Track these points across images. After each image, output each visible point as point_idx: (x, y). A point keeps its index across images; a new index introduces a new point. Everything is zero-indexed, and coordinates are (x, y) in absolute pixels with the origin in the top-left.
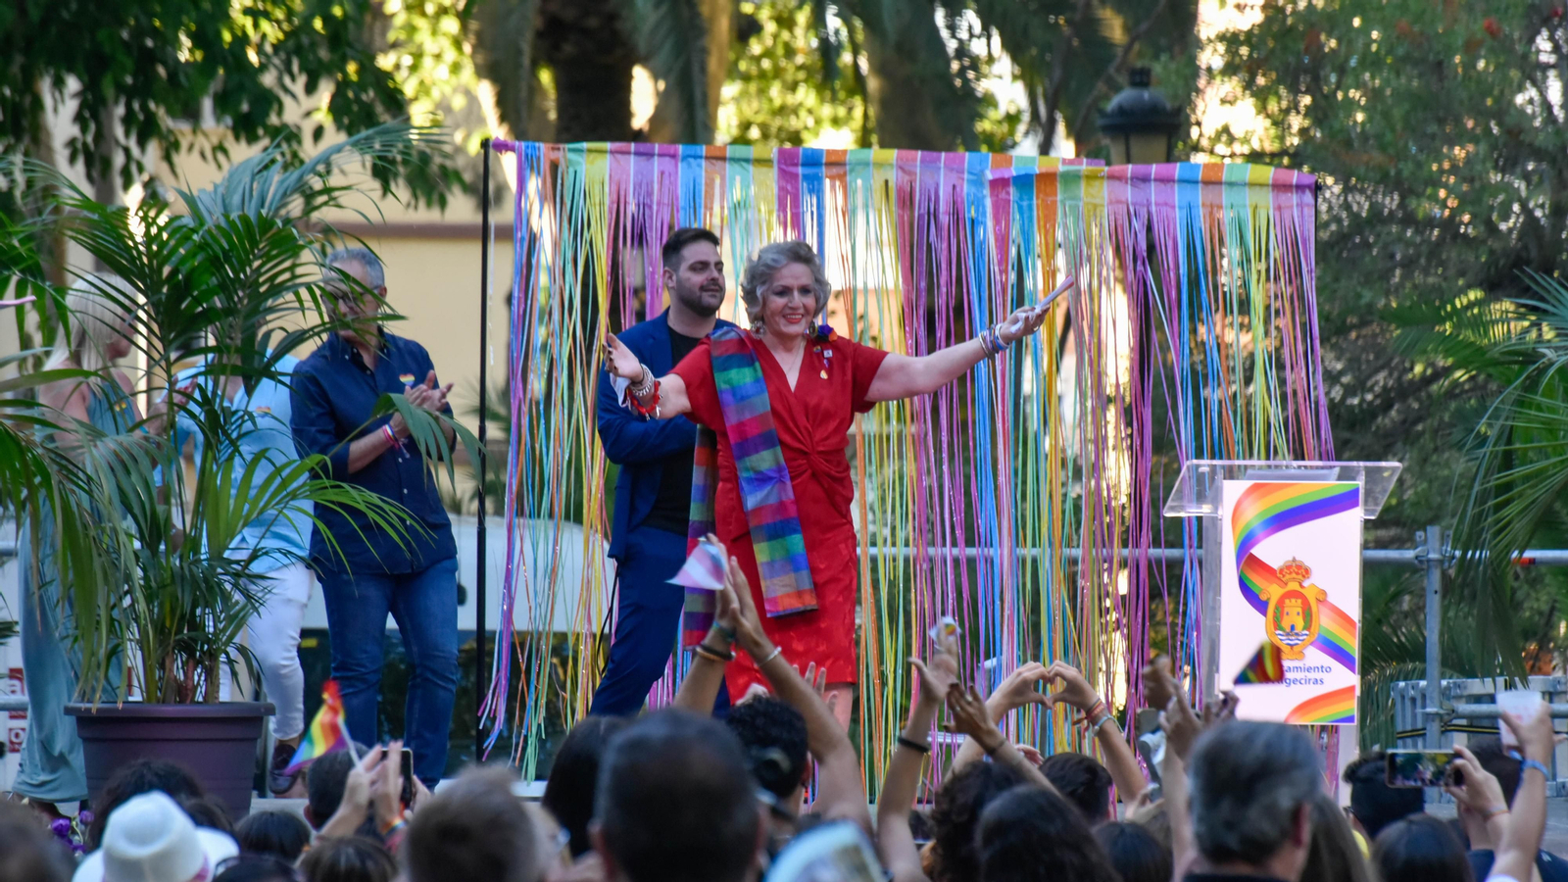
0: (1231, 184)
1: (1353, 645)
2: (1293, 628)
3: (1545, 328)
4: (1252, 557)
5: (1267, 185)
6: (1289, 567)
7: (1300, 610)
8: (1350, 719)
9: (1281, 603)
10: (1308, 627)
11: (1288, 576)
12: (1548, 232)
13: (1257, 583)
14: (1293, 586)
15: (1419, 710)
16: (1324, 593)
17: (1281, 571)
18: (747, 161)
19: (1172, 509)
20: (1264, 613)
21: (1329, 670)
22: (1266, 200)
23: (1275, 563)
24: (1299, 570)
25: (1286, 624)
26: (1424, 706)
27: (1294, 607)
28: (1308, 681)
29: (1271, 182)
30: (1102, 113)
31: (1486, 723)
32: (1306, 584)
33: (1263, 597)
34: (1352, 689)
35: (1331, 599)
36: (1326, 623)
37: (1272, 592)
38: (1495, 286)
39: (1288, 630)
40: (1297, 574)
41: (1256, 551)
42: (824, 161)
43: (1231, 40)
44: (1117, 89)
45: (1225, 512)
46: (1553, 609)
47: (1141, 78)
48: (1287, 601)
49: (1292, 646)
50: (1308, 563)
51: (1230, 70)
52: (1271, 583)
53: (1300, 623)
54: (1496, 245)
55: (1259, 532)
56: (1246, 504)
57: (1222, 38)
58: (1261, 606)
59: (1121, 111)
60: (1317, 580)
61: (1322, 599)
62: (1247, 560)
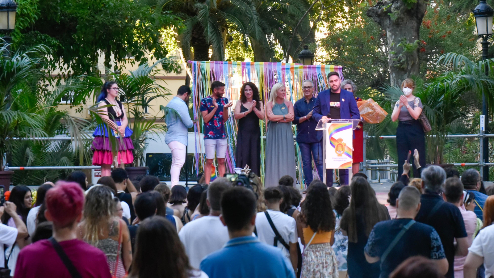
0: (326, 68)
1: (351, 154)
4: (332, 137)
5: (333, 68)
8: (351, 167)
9: (337, 146)
10: (343, 150)
12: (383, 76)
13: (333, 142)
14: (340, 143)
15: (362, 166)
16: (345, 144)
17: (338, 140)
18: (236, 64)
19: (317, 128)
20: (334, 148)
21: (346, 158)
23: (336, 138)
24: (341, 140)
25: (338, 150)
26: (363, 165)
27: (340, 147)
28: (343, 160)
31: (374, 168)
32: (342, 142)
34: (351, 162)
35: (347, 145)
36: (346, 150)
37: (336, 144)
38: (373, 86)
41: (333, 136)
42: (250, 64)
43: (323, 40)
44: (302, 50)
45: (327, 129)
47: (306, 48)
48: (339, 145)
49: (340, 154)
50: (342, 138)
51: (323, 46)
52: (336, 142)
53: (341, 149)
54: (374, 79)
55: (333, 133)
56: (331, 128)
57: (321, 40)
58: (334, 146)
59: (302, 54)
60: (344, 142)
61: (345, 145)
62: (332, 138)
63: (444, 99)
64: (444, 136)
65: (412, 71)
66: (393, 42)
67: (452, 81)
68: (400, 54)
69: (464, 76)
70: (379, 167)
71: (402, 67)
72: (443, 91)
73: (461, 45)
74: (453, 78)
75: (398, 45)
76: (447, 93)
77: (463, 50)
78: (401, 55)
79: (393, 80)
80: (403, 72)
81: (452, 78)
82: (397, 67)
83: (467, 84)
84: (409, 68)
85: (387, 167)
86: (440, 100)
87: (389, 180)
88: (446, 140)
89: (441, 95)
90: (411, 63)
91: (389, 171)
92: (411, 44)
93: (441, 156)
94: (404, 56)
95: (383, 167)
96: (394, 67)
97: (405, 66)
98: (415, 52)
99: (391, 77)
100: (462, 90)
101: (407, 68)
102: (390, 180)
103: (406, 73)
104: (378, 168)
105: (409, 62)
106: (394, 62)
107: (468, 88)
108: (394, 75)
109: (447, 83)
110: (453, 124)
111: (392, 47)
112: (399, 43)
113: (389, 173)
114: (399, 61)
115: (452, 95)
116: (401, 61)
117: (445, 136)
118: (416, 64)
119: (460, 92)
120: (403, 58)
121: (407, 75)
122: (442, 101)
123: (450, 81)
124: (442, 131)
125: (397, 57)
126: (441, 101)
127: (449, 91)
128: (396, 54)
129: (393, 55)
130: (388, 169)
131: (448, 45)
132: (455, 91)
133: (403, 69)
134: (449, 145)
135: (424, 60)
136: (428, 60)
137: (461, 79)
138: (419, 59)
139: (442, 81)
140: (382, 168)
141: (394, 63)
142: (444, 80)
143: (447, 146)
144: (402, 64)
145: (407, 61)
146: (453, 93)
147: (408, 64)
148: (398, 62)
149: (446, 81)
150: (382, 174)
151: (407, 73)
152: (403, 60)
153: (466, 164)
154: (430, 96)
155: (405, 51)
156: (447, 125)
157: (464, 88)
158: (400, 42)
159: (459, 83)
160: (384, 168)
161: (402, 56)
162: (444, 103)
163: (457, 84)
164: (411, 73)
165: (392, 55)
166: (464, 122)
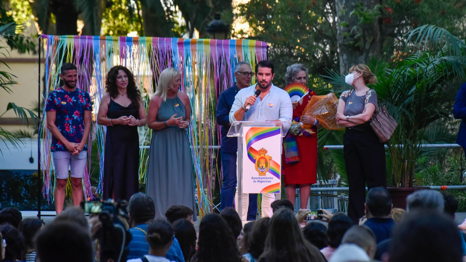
0: (244, 46)
1: (279, 171)
2: (262, 167)
3: (329, 85)
5: (254, 46)
6: (261, 150)
7: (264, 162)
8: (278, 192)
9: (259, 160)
10: (266, 166)
11: (261, 153)
12: (330, 58)
13: (253, 154)
14: (262, 155)
16: (271, 157)
17: (259, 151)
18: (111, 40)
19: (229, 135)
20: (255, 163)
21: (272, 178)
22: (254, 50)
23: (257, 149)
24: (264, 151)
25: (261, 166)
27: (263, 161)
28: (267, 181)
29: (255, 45)
30: (207, 27)
31: (315, 193)
32: (266, 155)
33: (254, 159)
34: (279, 183)
35: (273, 159)
36: (271, 165)
37: (257, 157)
39: (261, 167)
40: (264, 152)
41: (252, 146)
42: (132, 40)
43: (242, 6)
44: (211, 20)
45: (244, 136)
46: (332, 162)
47: (218, 17)
48: (261, 160)
49: (262, 172)
50: (266, 149)
51: (242, 14)
52: (256, 155)
53: (264, 166)
54: (316, 62)
55: (253, 141)
56: (249, 133)
57: (239, 6)
58: (253, 161)
59: (212, 26)
60: (269, 154)
61: (270, 159)
62: (250, 149)
63: (417, 91)
64: (416, 146)
65: (371, 51)
66: (344, 8)
67: (428, 65)
68: (353, 26)
69: (446, 58)
70: (321, 191)
71: (356, 45)
72: (414, 80)
73: (443, 13)
74: (429, 61)
75: (351, 13)
76: (420, 83)
77: (446, 21)
78: (355, 28)
79: (343, 65)
80: (358, 53)
81: (427, 62)
82: (349, 46)
83: (450, 69)
84: (367, 47)
85: (333, 191)
86: (409, 93)
87: (336, 210)
88: (420, 152)
89: (411, 87)
90: (369, 40)
91: (336, 196)
92: (371, 12)
93: (411, 174)
94: (360, 29)
95: (327, 191)
96: (345, 45)
97: (360, 44)
98: (376, 24)
99: (341, 59)
100: (442, 78)
101: (364, 46)
102: (338, 210)
103: (362, 54)
104: (320, 193)
105: (367, 38)
106: (345, 38)
107: (452, 76)
108: (345, 57)
109: (421, 68)
110: (430, 129)
111: (342, 16)
112: (352, 11)
113: (336, 200)
114: (352, 36)
115: (428, 85)
116: (356, 37)
117: (418, 145)
118: (377, 40)
119: (438, 82)
120: (358, 32)
121: (363, 56)
122: (414, 95)
123: (424, 65)
124: (414, 139)
125: (349, 31)
126: (412, 94)
127: (423, 81)
128: (347, 26)
129: (344, 27)
130: (335, 193)
131: (425, 14)
132: (432, 79)
133: (358, 48)
134: (423, 159)
135: (389, 35)
136: (395, 36)
137: (442, 63)
138: (382, 34)
139: (413, 66)
140: (326, 193)
141: (345, 40)
142: (416, 64)
143: (421, 160)
144: (356, 41)
145: (364, 36)
146: (430, 83)
147: (365, 41)
148: (350, 39)
149: (418, 66)
150: (326, 202)
151: (364, 54)
152: (359, 35)
153: (449, 187)
154: (396, 87)
155: (361, 21)
156: (420, 130)
157: (446, 75)
158: (354, 9)
159: (438, 69)
160: (329, 193)
161: (357, 29)
162: (416, 97)
163: (435, 70)
164: (370, 55)
165: (342, 28)
166: (447, 126)
